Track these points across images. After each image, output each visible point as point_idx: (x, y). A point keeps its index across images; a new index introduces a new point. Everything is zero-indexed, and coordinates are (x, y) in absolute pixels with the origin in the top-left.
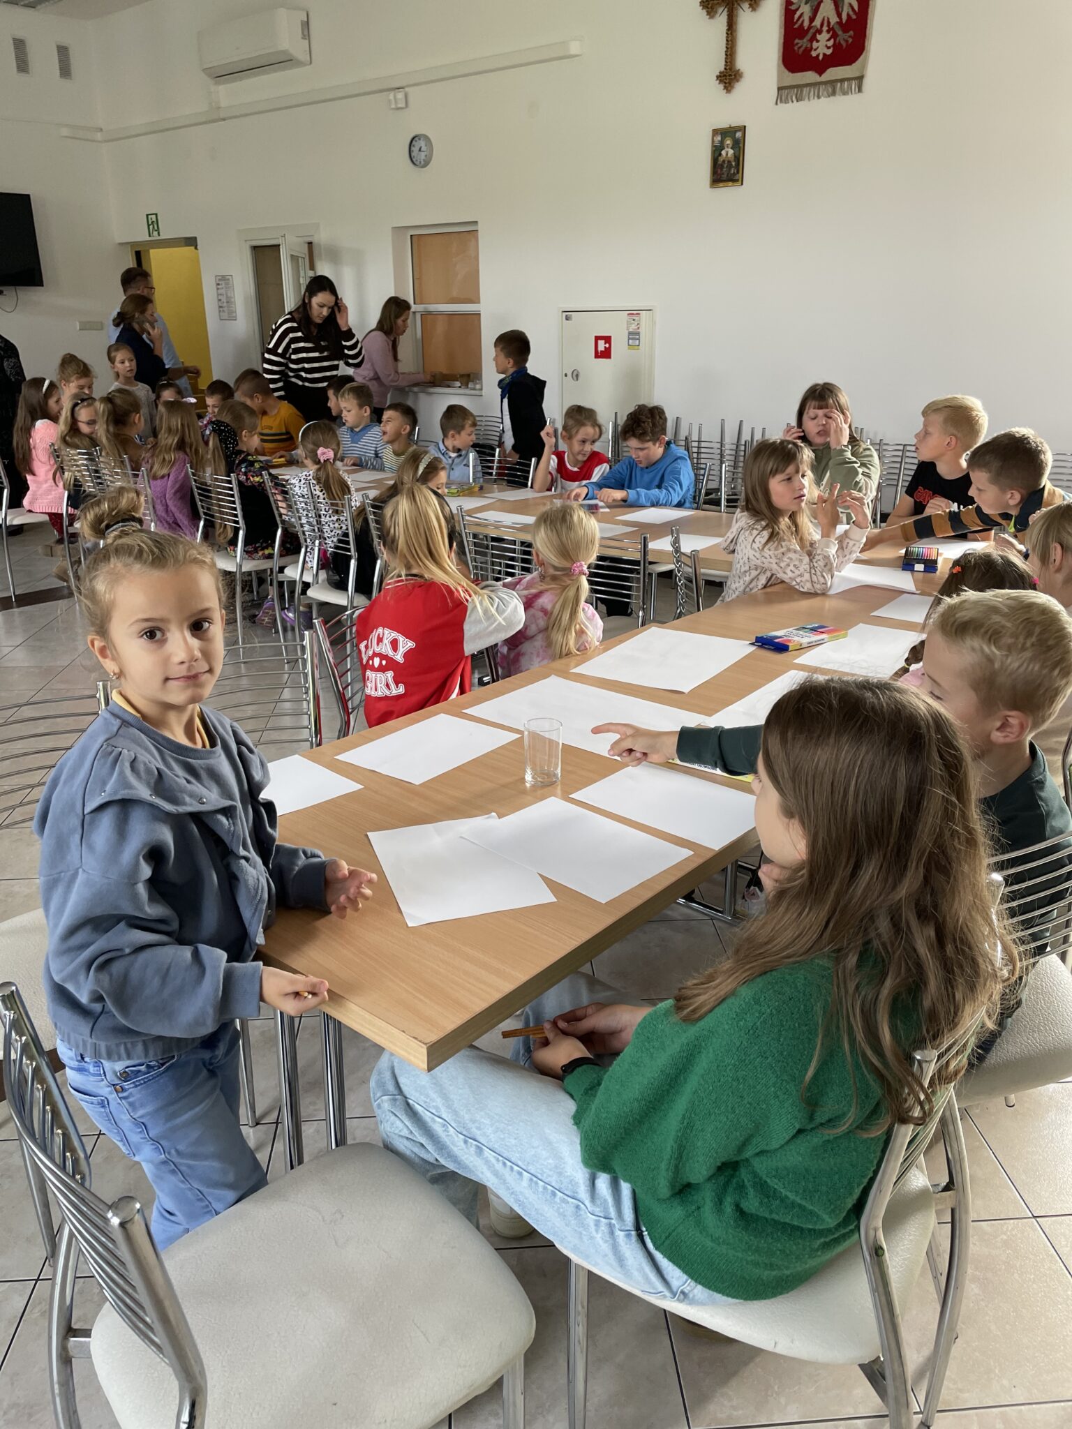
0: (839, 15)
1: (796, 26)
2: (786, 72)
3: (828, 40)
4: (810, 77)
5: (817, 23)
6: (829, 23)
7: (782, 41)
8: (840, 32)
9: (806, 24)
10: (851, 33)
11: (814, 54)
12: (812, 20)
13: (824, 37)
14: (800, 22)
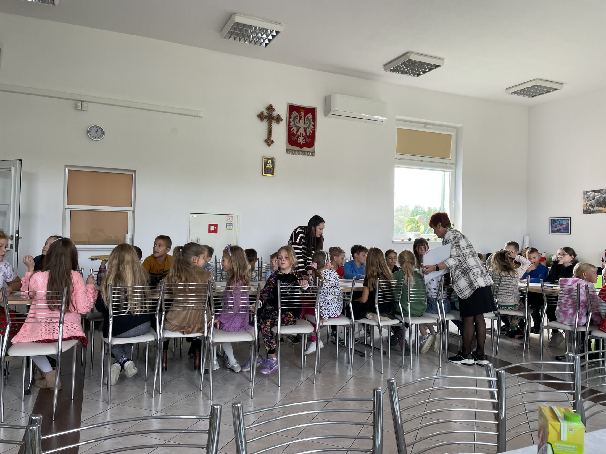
0: (306, 133)
1: (292, 132)
2: (289, 145)
3: (303, 139)
4: (298, 148)
5: (299, 133)
6: (303, 135)
7: (287, 135)
8: (307, 138)
9: (295, 133)
10: (310, 139)
11: (299, 142)
12: (297, 132)
13: (301, 138)
14: (293, 131)
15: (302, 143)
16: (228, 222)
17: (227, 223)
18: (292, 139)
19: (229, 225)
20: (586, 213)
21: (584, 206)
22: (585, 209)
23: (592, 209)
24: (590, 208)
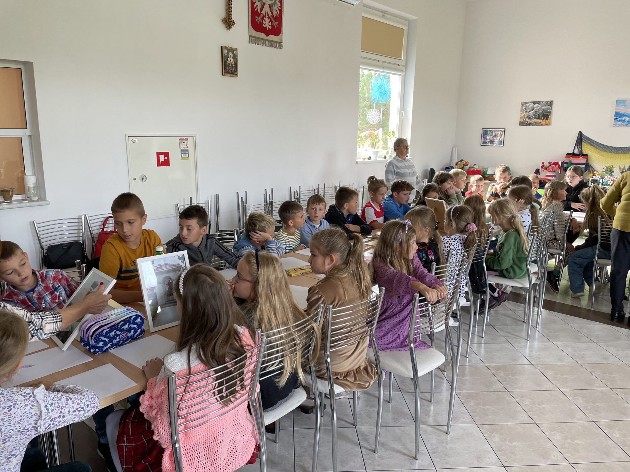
0: (272, 13)
2: (253, 30)
4: (262, 35)
5: (263, 12)
7: (250, 14)
9: (259, 11)
14: (257, 8)
15: (269, 28)
16: (182, 148)
17: (181, 150)
18: (256, 20)
19: (185, 151)
20: (523, 125)
21: (521, 118)
22: (522, 121)
23: (529, 121)
24: (527, 119)
